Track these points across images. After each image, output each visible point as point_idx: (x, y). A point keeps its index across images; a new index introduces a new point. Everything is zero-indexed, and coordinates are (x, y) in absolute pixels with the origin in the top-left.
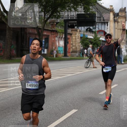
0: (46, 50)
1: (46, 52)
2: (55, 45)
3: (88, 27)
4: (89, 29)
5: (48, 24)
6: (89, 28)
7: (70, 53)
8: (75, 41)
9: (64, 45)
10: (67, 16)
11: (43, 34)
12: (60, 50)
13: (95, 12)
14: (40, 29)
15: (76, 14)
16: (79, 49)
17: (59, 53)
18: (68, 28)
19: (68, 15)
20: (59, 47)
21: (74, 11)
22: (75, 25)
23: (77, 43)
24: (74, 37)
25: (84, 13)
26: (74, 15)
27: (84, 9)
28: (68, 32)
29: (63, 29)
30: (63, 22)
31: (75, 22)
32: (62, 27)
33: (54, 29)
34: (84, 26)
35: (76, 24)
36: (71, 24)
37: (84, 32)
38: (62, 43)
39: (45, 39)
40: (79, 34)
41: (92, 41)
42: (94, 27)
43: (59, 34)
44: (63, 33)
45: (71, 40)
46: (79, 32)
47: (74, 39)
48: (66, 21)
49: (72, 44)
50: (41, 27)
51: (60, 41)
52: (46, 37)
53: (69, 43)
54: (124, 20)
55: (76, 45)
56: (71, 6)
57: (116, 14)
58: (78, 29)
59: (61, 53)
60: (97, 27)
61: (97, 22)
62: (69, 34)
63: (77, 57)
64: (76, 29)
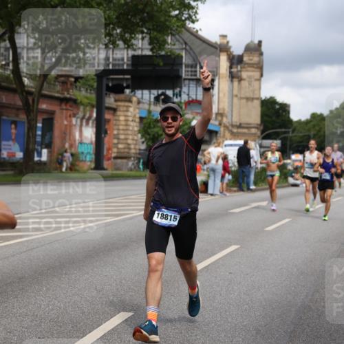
0: (45, 151)
1: (44, 158)
2: (70, 139)
3: (160, 92)
4: (163, 97)
5: (52, 82)
6: (163, 94)
7: (112, 160)
8: (125, 128)
9: (94, 139)
11: (40, 107)
12: (83, 153)
13: (177, 52)
14: (30, 93)
15: (130, 55)
16: (135, 149)
17: (81, 159)
18: (106, 94)
20: (81, 143)
21: (124, 49)
22: (125, 85)
23: (132, 135)
24: (122, 118)
25: (148, 53)
26: (123, 59)
27: (150, 44)
28: (107, 105)
29: (93, 96)
30: (93, 76)
31: (126, 77)
32: (91, 90)
33: (68, 96)
34: (149, 88)
35: (130, 82)
36: (115, 82)
37: (150, 104)
38: (89, 133)
39: (44, 120)
40: (137, 111)
42: (177, 90)
43: (82, 108)
45: (115, 125)
46: (136, 104)
47: (123, 123)
48: (102, 75)
49: (117, 137)
50: (33, 90)
51: (84, 129)
52: (45, 116)
53: (109, 132)
54: (257, 74)
55: (126, 139)
56: (115, 36)
57: (236, 58)
58: (134, 95)
59: (88, 159)
60: (184, 92)
61: (185, 79)
62: (109, 108)
63: (131, 170)
64: (128, 95)
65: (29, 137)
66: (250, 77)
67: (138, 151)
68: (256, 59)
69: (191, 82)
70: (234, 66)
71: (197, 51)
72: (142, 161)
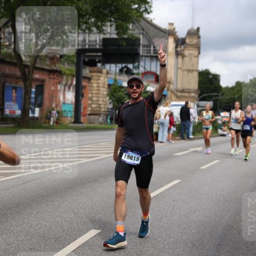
0: (37, 110)
1: (37, 114)
2: (56, 100)
3: (124, 65)
4: (125, 69)
5: (43, 58)
6: (126, 67)
7: (87, 116)
8: (97, 92)
9: (74, 101)
10: (82, 41)
11: (34, 76)
12: (65, 111)
13: (137, 36)
14: (26, 66)
15: (101, 38)
16: (104, 108)
17: (64, 115)
18: (83, 67)
19: (84, 41)
20: (64, 103)
21: (97, 33)
22: (97, 60)
23: (102, 97)
24: (95, 85)
25: (115, 36)
26: (96, 41)
27: (116, 29)
28: (84, 75)
29: (74, 68)
31: (98, 54)
32: (72, 64)
33: (55, 68)
34: (116, 62)
35: (101, 58)
36: (90, 58)
37: (116, 75)
38: (70, 96)
39: (37, 86)
40: (106, 79)
42: (136, 64)
43: (65, 77)
45: (90, 90)
46: (106, 74)
47: (96, 88)
49: (91, 99)
50: (29, 64)
51: (66, 93)
52: (38, 83)
53: (85, 95)
54: (196, 52)
55: (98, 101)
56: (90, 23)
57: (180, 40)
58: (104, 68)
59: (69, 115)
60: (142, 66)
61: (142, 56)
62: (85, 78)
63: (101, 123)
64: (99, 68)
65: (25, 99)
66: (190, 54)
67: (106, 110)
68: (195, 41)
69: (147, 58)
70: (179, 46)
71: (151, 35)
72: (109, 117)
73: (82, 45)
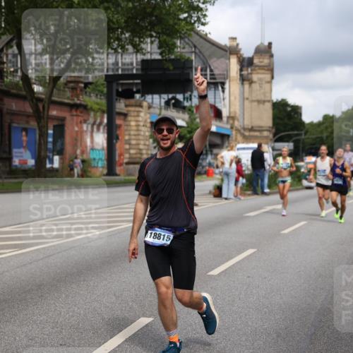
0: (56, 158)
1: (56, 165)
2: (81, 145)
3: (170, 96)
4: (173, 101)
5: (62, 88)
6: (174, 98)
7: (124, 165)
8: (136, 133)
9: (105, 145)
10: (113, 64)
11: (50, 113)
12: (94, 159)
13: (187, 55)
14: (40, 100)
15: (139, 60)
16: (147, 154)
17: (93, 165)
18: (117, 99)
19: (117, 63)
20: (92, 149)
21: (133, 53)
22: (135, 90)
23: (143, 140)
24: (133, 123)
25: (158, 57)
26: (132, 64)
27: (159, 48)
28: (117, 110)
29: (104, 102)
30: (102, 81)
31: (136, 81)
32: (101, 96)
33: (78, 102)
34: (160, 92)
35: (140, 87)
36: (125, 88)
37: (161, 109)
38: (100, 139)
39: (55, 127)
40: (148, 116)
41: (183, 134)
42: (187, 95)
43: (92, 114)
44: (103, 112)
45: (127, 130)
46: (147, 108)
47: (134, 128)
48: (111, 79)
49: (128, 142)
50: (43, 96)
51: (95, 135)
52: (56, 123)
53: (120, 138)
54: (268, 77)
55: (138, 144)
56: (124, 40)
57: (246, 61)
58: (145, 100)
59: (100, 165)
60: (195, 96)
62: (120, 114)
64: (138, 100)
65: (40, 144)
66: (260, 80)
68: (266, 61)
70: (244, 69)
71: (206, 54)
73: (113, 70)
